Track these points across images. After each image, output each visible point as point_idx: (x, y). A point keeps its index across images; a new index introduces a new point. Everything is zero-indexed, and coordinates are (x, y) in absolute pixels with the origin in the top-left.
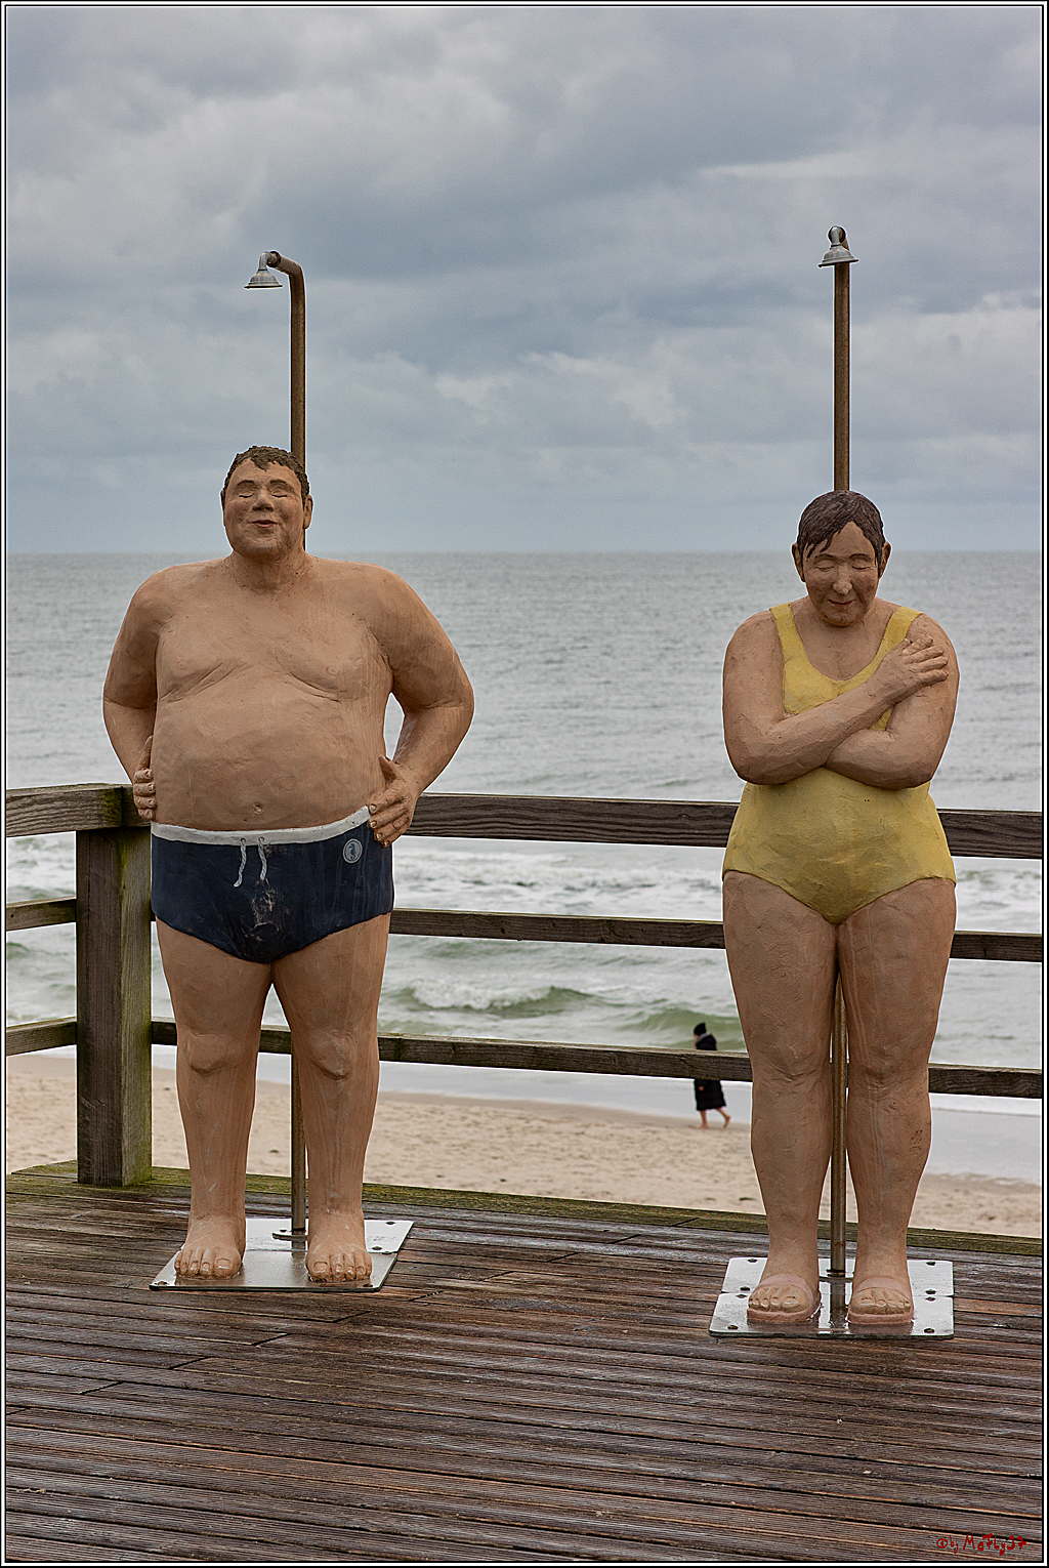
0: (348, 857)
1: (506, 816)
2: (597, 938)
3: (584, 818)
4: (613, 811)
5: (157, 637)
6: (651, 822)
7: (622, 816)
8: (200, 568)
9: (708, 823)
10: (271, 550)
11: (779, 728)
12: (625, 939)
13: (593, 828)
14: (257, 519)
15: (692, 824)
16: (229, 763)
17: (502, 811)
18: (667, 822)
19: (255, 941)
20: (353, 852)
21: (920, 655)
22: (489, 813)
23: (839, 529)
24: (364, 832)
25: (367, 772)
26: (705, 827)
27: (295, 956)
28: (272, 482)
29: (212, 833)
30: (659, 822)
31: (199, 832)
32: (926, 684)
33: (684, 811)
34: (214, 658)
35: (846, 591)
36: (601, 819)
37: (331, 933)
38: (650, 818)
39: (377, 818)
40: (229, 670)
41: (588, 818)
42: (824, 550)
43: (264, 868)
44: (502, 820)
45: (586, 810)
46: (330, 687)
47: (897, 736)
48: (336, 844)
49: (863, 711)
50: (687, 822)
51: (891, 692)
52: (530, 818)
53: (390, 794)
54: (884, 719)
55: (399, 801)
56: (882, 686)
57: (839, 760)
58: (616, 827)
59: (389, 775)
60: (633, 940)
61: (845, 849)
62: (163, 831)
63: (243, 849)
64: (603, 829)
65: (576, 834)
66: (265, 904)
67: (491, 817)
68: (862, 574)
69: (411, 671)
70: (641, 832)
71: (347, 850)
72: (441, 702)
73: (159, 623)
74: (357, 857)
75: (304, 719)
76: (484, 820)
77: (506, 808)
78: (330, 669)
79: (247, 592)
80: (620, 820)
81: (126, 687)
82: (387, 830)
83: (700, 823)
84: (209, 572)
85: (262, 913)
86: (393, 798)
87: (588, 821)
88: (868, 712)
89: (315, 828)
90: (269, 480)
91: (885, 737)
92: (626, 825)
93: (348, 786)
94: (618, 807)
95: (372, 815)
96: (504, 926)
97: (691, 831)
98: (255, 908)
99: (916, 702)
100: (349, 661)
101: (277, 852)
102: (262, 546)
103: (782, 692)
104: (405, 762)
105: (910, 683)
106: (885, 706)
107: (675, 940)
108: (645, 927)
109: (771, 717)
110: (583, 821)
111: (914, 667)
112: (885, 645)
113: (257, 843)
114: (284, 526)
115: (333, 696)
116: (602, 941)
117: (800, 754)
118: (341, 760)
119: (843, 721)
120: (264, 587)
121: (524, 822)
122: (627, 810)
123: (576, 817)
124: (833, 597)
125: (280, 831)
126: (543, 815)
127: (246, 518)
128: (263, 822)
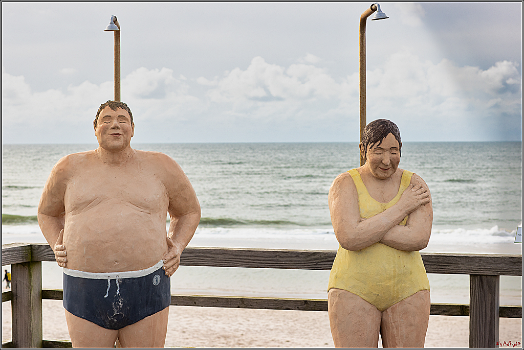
0: (155, 283)
1: (199, 256)
2: (236, 306)
3: (234, 257)
4: (246, 254)
5: (66, 186)
6: (263, 259)
7: (251, 256)
8: (84, 155)
9: (288, 259)
10: (119, 146)
11: (361, 225)
12: (248, 306)
13: (238, 261)
14: (113, 133)
15: (281, 259)
16: (103, 242)
17: (197, 254)
18: (270, 258)
19: (113, 321)
20: (157, 281)
21: (419, 192)
22: (192, 255)
23: (386, 136)
24: (161, 272)
25: (162, 244)
26: (287, 261)
27: (130, 327)
28: (119, 116)
29: (95, 273)
30: (267, 259)
31: (89, 273)
32: (423, 204)
33: (278, 254)
34: (94, 195)
35: (388, 164)
36: (241, 258)
37: (147, 316)
38: (263, 257)
39: (167, 265)
40: (101, 200)
41: (236, 257)
42: (378, 145)
43: (118, 289)
44: (197, 258)
45: (234, 254)
46: (147, 208)
47: (412, 228)
48: (150, 277)
49: (398, 217)
50: (280, 259)
51: (409, 208)
52: (210, 257)
53: (171, 255)
54: (405, 220)
55: (175, 257)
56: (404, 206)
57: (387, 239)
58: (248, 261)
59: (170, 246)
60: (252, 307)
61: (390, 279)
62: (70, 272)
63: (109, 281)
64: (242, 262)
65: (231, 264)
66: (119, 305)
67: (193, 257)
68: (395, 156)
69: (177, 199)
70: (259, 263)
71: (155, 280)
72: (189, 212)
73: (66, 179)
74: (158, 282)
75: (136, 222)
76: (190, 258)
77: (199, 253)
78: (146, 200)
79: (106, 165)
80: (250, 258)
81: (49, 207)
82: (170, 270)
83: (285, 259)
84: (89, 156)
85: (117, 309)
86: (173, 256)
87: (235, 258)
88: (399, 217)
89: (141, 271)
90: (118, 115)
91: (406, 228)
92: (252, 260)
93: (155, 252)
94: (249, 252)
95: (164, 264)
96: (195, 301)
97: (281, 262)
98: (114, 307)
99: (419, 212)
100: (154, 196)
101: (124, 281)
102: (115, 145)
103: (359, 209)
104: (175, 239)
105: (417, 204)
106: (406, 215)
107: (270, 306)
108: (257, 301)
109: (357, 220)
110: (233, 258)
111: (417, 197)
112: (401, 187)
113: (115, 278)
114: (125, 136)
115: (148, 211)
116: (239, 307)
117: (372, 237)
118: (152, 240)
119: (389, 222)
120: (115, 163)
121: (207, 259)
122: (253, 254)
123: (230, 257)
124: (382, 166)
125: (126, 272)
126: (216, 256)
127: (108, 132)
128: (118, 269)
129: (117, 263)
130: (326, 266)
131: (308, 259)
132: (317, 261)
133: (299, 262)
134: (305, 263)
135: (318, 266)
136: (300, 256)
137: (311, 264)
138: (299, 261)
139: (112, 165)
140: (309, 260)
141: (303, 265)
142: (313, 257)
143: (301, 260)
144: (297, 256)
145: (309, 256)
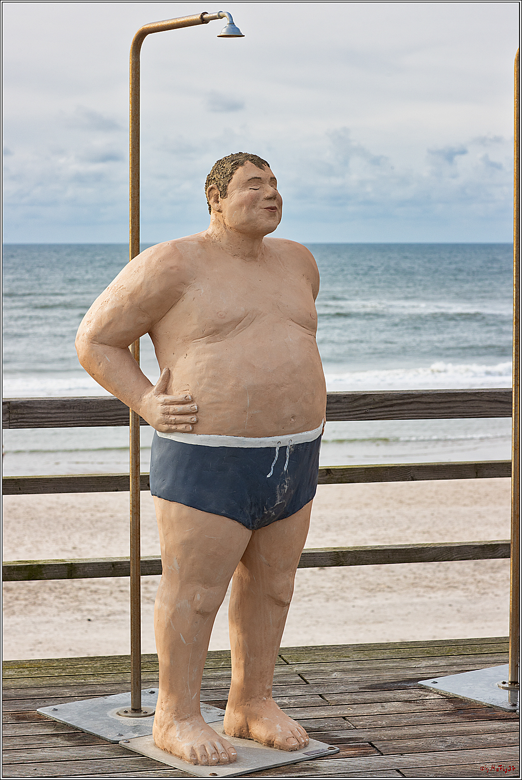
5: (182, 293)
14: (267, 206)
29: (260, 439)
34: (242, 309)
40: (254, 317)
46: (313, 328)
63: (277, 450)
66: (284, 488)
79: (238, 261)
85: (281, 495)
113: (287, 444)
120: (252, 256)
127: (259, 205)
128: (293, 428)
129: (292, 420)
130: (382, 413)
131: (355, 404)
132: (369, 407)
133: (342, 411)
134: (349, 412)
135: (370, 415)
136: (343, 400)
137: (360, 412)
138: (342, 408)
139: (248, 259)
140: (357, 407)
141: (348, 414)
142: (362, 401)
143: (344, 406)
144: (337, 402)
145: (356, 400)
